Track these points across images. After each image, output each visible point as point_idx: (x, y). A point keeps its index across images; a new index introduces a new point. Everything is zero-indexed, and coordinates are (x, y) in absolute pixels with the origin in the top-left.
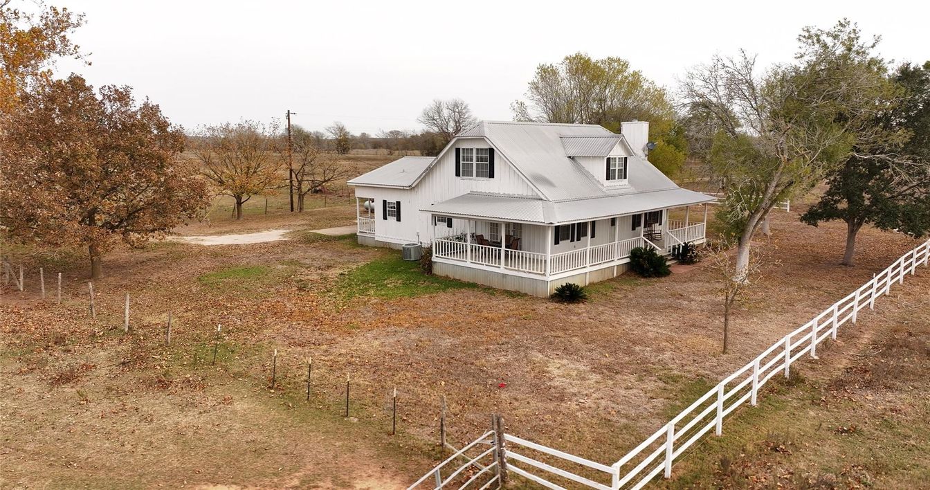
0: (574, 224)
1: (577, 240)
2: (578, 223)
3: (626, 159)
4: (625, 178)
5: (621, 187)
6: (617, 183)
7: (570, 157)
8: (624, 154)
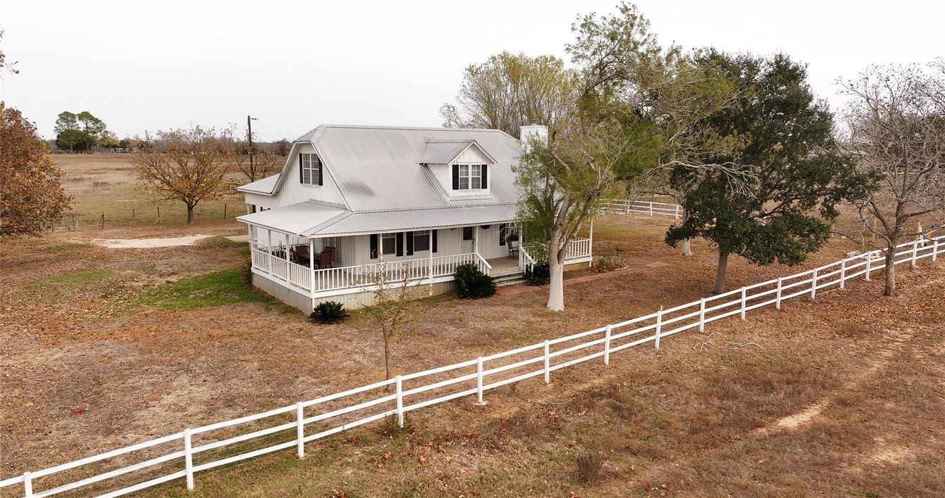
0: (402, 233)
1: (408, 254)
2: (407, 232)
3: (485, 167)
4: (484, 186)
5: (477, 198)
6: (471, 193)
7: (422, 164)
8: (482, 161)
